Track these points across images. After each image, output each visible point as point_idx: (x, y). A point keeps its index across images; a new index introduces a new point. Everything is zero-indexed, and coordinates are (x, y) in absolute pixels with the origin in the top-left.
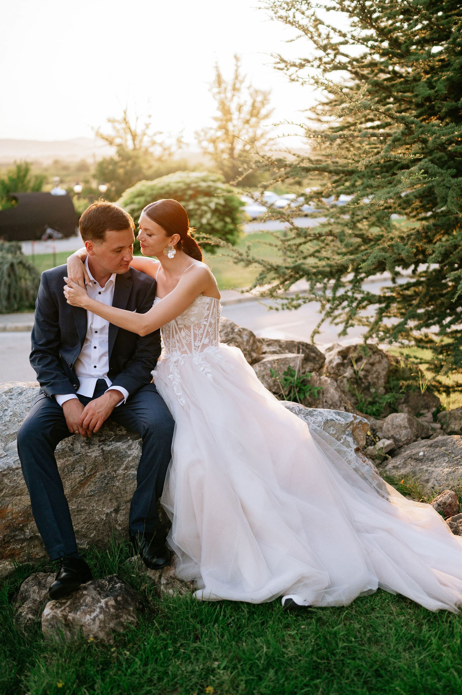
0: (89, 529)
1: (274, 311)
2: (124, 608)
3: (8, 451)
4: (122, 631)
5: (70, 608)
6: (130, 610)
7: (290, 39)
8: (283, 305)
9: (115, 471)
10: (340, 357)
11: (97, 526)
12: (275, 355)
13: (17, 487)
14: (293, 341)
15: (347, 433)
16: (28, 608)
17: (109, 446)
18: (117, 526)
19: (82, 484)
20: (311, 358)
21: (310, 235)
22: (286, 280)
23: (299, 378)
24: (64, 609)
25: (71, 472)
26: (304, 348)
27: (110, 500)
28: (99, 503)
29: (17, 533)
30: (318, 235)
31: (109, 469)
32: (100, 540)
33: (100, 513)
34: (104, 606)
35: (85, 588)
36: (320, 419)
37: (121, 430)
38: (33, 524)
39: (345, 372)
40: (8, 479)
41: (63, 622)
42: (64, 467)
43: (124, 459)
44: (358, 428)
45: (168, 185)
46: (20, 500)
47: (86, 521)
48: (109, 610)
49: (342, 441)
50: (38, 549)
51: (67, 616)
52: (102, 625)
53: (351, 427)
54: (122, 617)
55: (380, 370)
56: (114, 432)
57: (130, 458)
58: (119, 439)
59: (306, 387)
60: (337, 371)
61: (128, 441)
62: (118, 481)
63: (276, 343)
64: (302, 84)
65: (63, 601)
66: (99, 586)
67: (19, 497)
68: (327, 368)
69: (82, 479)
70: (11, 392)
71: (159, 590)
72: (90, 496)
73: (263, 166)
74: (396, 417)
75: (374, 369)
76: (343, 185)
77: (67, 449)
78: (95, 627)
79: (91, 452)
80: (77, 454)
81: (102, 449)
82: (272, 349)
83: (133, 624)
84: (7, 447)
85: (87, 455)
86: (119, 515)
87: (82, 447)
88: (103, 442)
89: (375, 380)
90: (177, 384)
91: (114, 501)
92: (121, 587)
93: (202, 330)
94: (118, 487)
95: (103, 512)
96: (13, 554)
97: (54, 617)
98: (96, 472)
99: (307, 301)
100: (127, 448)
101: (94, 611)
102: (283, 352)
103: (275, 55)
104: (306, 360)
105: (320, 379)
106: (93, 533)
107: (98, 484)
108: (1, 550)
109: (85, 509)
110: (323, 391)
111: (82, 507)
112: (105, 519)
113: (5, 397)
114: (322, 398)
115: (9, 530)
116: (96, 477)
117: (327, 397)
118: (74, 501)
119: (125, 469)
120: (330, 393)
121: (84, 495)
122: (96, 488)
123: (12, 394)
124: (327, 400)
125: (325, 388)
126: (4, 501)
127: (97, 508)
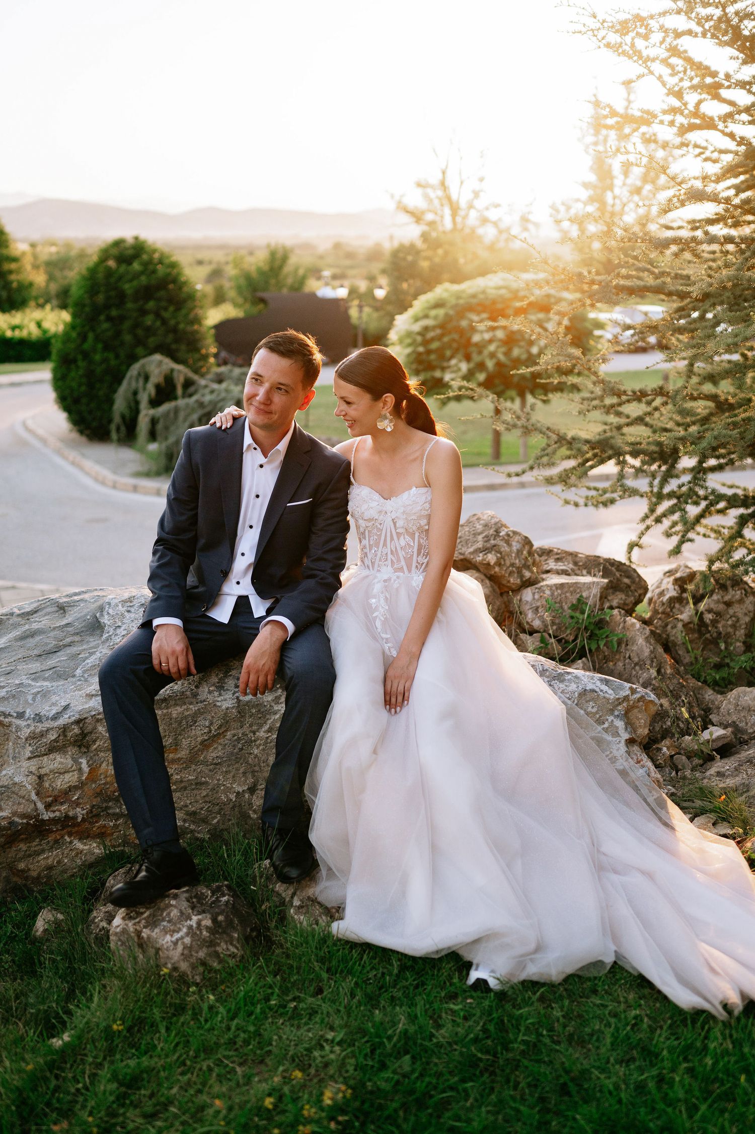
0: (210, 811)
1: (571, 508)
2: (224, 932)
4: (215, 964)
5: (147, 922)
6: (232, 937)
7: (627, 79)
8: (587, 499)
9: (254, 734)
10: (676, 588)
11: (222, 809)
12: (563, 576)
14: (597, 558)
15: (616, 713)
18: (250, 812)
19: (206, 745)
20: (621, 585)
21: (625, 393)
23: (591, 616)
24: (139, 922)
25: (191, 726)
26: (614, 569)
27: (244, 773)
28: (228, 776)
29: (110, 804)
30: (638, 394)
31: (246, 729)
32: (226, 830)
33: (228, 790)
34: (195, 925)
35: (176, 897)
36: (573, 687)
39: (682, 613)
41: (136, 939)
43: (268, 716)
44: (637, 707)
45: (484, 292)
47: (207, 799)
48: (201, 933)
49: (606, 725)
51: (141, 932)
52: (186, 952)
53: (625, 704)
54: (219, 945)
55: (740, 615)
59: (601, 631)
60: (669, 610)
63: (570, 558)
65: (142, 910)
66: (196, 897)
69: (206, 738)
71: (286, 914)
72: (216, 764)
74: (745, 694)
75: (731, 611)
77: (188, 693)
78: (176, 954)
79: (222, 700)
80: (201, 702)
81: (237, 698)
82: (561, 566)
83: (234, 957)
85: (215, 705)
86: (254, 797)
87: (210, 692)
89: (730, 630)
91: (250, 776)
92: (227, 902)
94: (256, 756)
95: (233, 790)
96: (103, 833)
97: (124, 931)
98: (226, 731)
99: (627, 494)
100: (273, 701)
101: (179, 930)
102: (577, 572)
104: (613, 587)
105: (625, 622)
106: (216, 817)
107: (229, 749)
108: (87, 825)
109: (207, 782)
110: (626, 641)
111: (203, 779)
112: (234, 799)
113: (121, 609)
114: (623, 651)
115: (99, 799)
116: (226, 737)
117: (632, 651)
118: (192, 769)
119: (269, 732)
120: (637, 644)
121: (207, 762)
122: (224, 753)
123: (131, 604)
124: (632, 654)
125: (630, 636)
126: (97, 757)
127: (225, 783)
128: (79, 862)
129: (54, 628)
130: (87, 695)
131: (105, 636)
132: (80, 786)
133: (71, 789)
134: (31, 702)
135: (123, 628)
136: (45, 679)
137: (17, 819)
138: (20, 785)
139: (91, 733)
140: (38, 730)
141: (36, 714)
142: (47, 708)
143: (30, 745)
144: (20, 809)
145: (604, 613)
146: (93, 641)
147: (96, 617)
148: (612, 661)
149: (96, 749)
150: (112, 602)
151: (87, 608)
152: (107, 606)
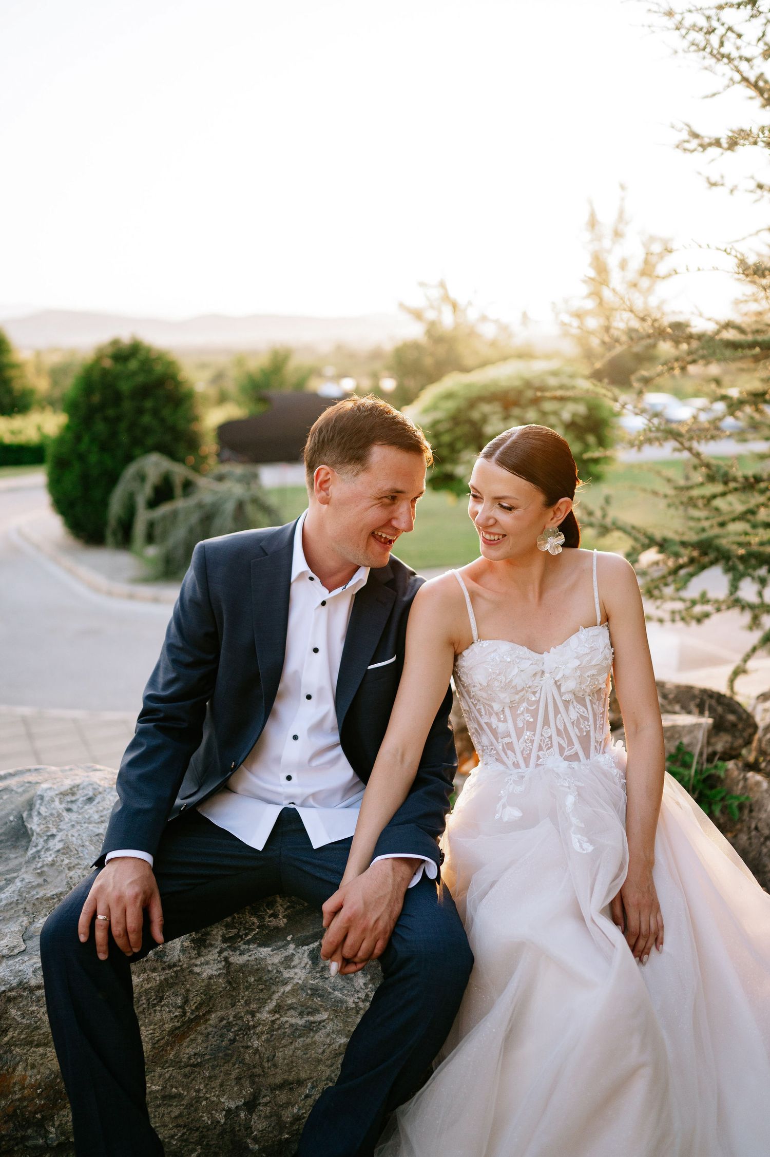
0: (186, 1140)
7: (710, 93)
8: (673, 613)
9: (253, 1016)
11: (204, 1137)
13: (37, 1028)
14: (690, 688)
17: (242, 953)
18: (249, 1141)
20: (727, 724)
21: (735, 479)
22: (681, 567)
23: (699, 772)
25: (154, 1005)
26: (713, 702)
27: (238, 1079)
28: (213, 1085)
29: (30, 1131)
30: (752, 480)
31: (240, 1008)
33: (213, 1106)
37: (275, 915)
38: (66, 1116)
40: (19, 1009)
43: (274, 988)
45: (495, 383)
46: (43, 1056)
47: (180, 1122)
56: (261, 918)
57: (288, 988)
58: (268, 937)
59: (714, 792)
61: (285, 947)
62: (258, 1039)
64: (732, 191)
67: (41, 1050)
68: (760, 741)
69: (178, 1024)
70: (73, 794)
72: (194, 1066)
79: (202, 964)
80: (170, 967)
81: (226, 959)
85: (191, 972)
86: (255, 1117)
87: (183, 950)
88: (231, 942)
91: (247, 1083)
94: (256, 1051)
95: (221, 1106)
98: (209, 1012)
99: (724, 607)
100: (282, 963)
102: (669, 708)
103: (680, 125)
104: (718, 727)
105: (745, 779)
106: (195, 1150)
107: (213, 1041)
109: (180, 1094)
110: (751, 806)
111: (174, 1090)
112: (223, 1121)
113: (58, 806)
114: (748, 819)
115: (12, 1125)
116: (209, 1022)
117: (760, 820)
118: (157, 1074)
119: (276, 1012)
120: (766, 811)
121: (180, 1062)
122: (207, 1048)
123: (74, 798)
124: (759, 825)
125: (755, 799)
126: (9, 1056)
127: (208, 1096)
131: (32, 851)
135: (58, 838)
145: (716, 767)
146: (16, 858)
147: (22, 818)
148: (731, 832)
149: (7, 1043)
150: (45, 795)
151: (12, 802)
152: (39, 802)
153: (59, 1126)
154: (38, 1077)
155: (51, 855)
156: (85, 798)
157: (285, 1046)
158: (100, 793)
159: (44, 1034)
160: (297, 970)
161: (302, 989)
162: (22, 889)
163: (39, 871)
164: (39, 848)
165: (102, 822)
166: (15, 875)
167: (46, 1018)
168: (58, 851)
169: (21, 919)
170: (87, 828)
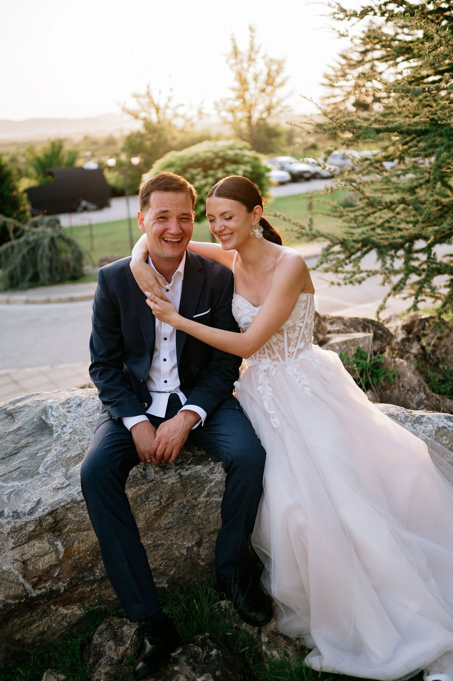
0: (167, 566)
3: (70, 478)
8: (345, 279)
9: (196, 499)
10: (404, 331)
11: (177, 562)
12: (341, 335)
13: (83, 522)
14: (357, 319)
16: (106, 673)
17: (187, 470)
18: (200, 561)
19: (158, 515)
20: (378, 336)
21: (380, 203)
22: (352, 254)
23: (371, 361)
25: (145, 502)
26: (370, 325)
27: (191, 532)
28: (179, 536)
29: (85, 574)
30: (389, 204)
31: (189, 497)
32: (181, 578)
33: (179, 547)
35: (176, 661)
36: (430, 427)
39: (411, 348)
40: (73, 513)
42: (137, 498)
43: (205, 485)
46: (87, 535)
47: (164, 557)
50: (110, 590)
56: (191, 452)
57: (213, 484)
58: (198, 460)
59: (379, 370)
60: (402, 347)
61: (209, 463)
62: (199, 511)
63: (339, 321)
66: (192, 657)
67: (86, 533)
69: (158, 509)
70: (69, 403)
71: (260, 650)
72: (168, 529)
73: (330, 130)
75: (443, 343)
76: (416, 146)
77: (139, 476)
79: (167, 478)
80: (151, 482)
81: (179, 474)
82: (335, 327)
84: (69, 473)
85: (162, 482)
86: (201, 549)
87: (156, 472)
88: (180, 465)
89: (444, 356)
90: (268, 399)
91: (196, 533)
92: (217, 655)
93: (297, 333)
94: (199, 517)
95: (184, 547)
96: (82, 598)
98: (173, 501)
99: (372, 274)
100: (208, 472)
102: (348, 330)
103: (333, 4)
104: (376, 338)
105: (395, 362)
106: (173, 570)
107: (177, 515)
108: (68, 594)
109: (163, 543)
110: (399, 375)
111: (159, 542)
112: (185, 554)
113: (62, 410)
114: (397, 382)
115: (76, 572)
116: (174, 506)
117: (404, 382)
118: (149, 536)
119: (207, 496)
120: (407, 377)
121: (161, 528)
122: (174, 519)
123: (70, 406)
124: (404, 384)
125: (401, 371)
126: (69, 538)
127: (177, 542)
128: (65, 624)
129: (9, 433)
130: (54, 489)
131: (55, 435)
132: (60, 563)
133: (52, 567)
134: (7, 501)
135: (68, 427)
136: (14, 480)
137: (10, 601)
138: (9, 572)
139: (62, 520)
140: (18, 525)
141: (14, 512)
142: (22, 505)
143: (12, 538)
144: (12, 593)
145: (379, 357)
146: (46, 440)
147: (42, 419)
148: (389, 390)
149: (67, 532)
150: (53, 405)
151: (32, 412)
152: (50, 409)
153: (101, 568)
154: (87, 546)
155: (67, 435)
156: (76, 405)
157: (214, 513)
158: (84, 401)
159: (87, 524)
160: (216, 474)
161: (221, 483)
162: (58, 454)
163: (63, 444)
164: (59, 433)
165: (90, 416)
166: (50, 448)
167: (88, 516)
168: (71, 433)
169: (61, 469)
170: (83, 419)
